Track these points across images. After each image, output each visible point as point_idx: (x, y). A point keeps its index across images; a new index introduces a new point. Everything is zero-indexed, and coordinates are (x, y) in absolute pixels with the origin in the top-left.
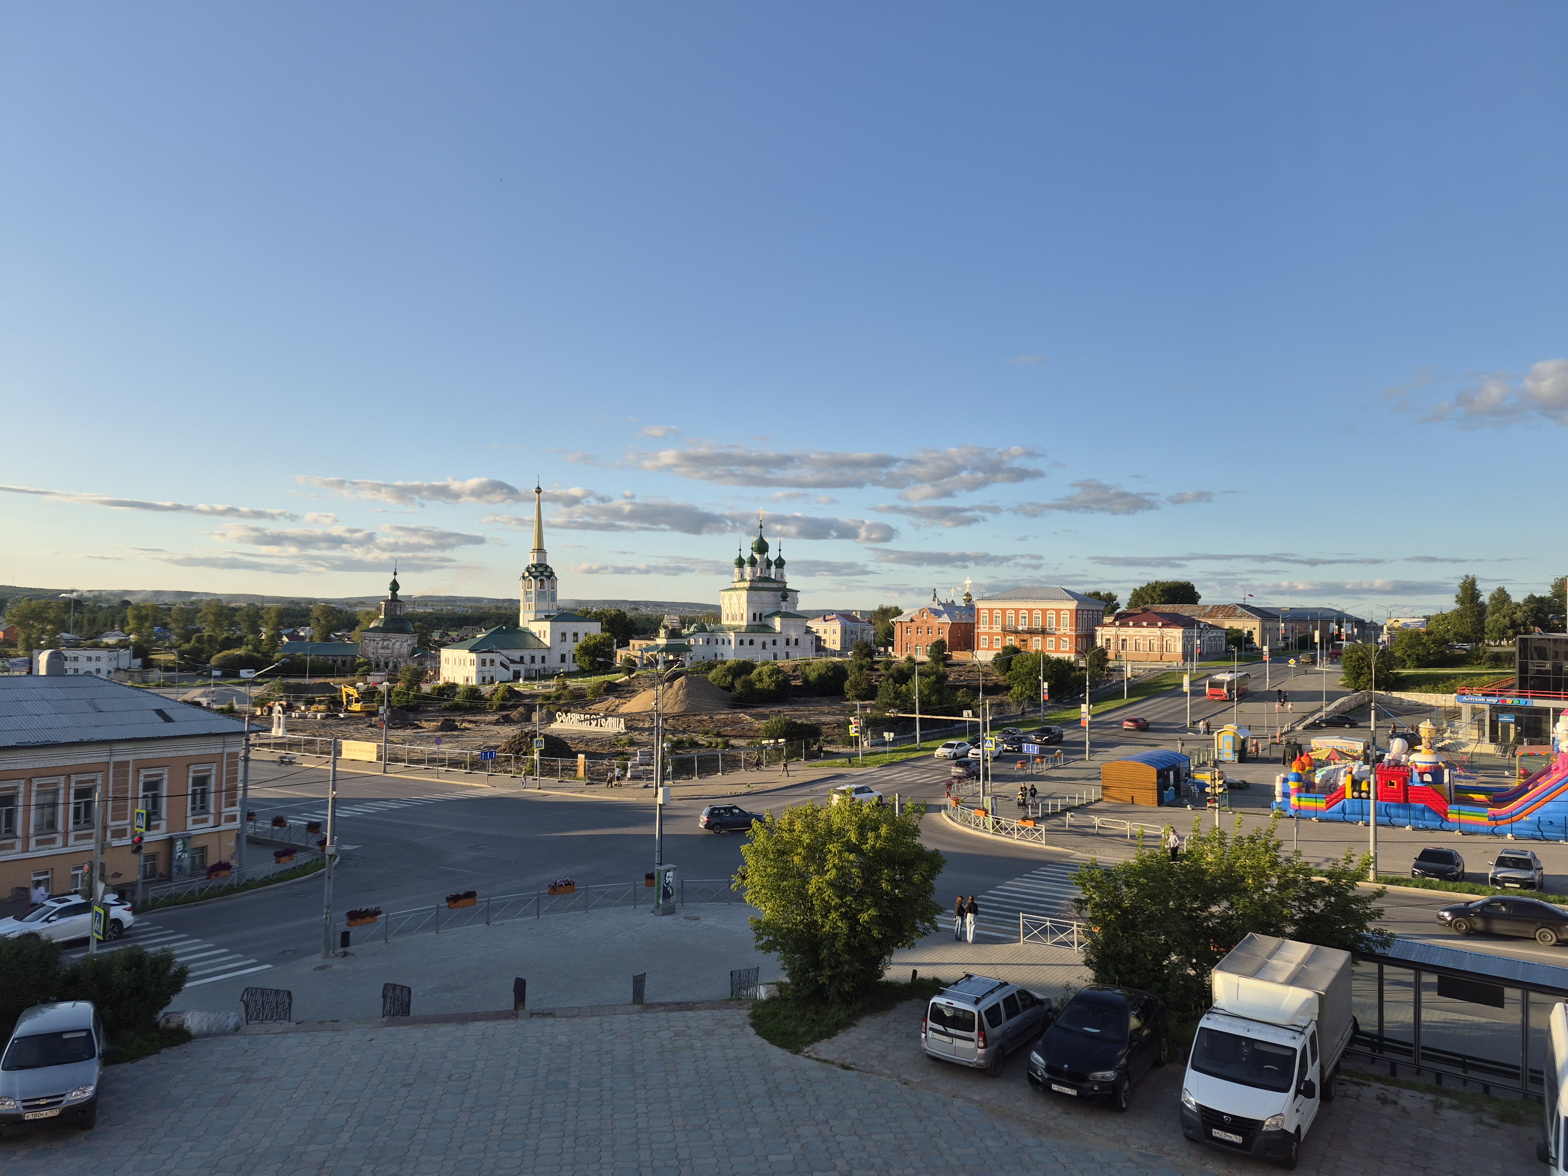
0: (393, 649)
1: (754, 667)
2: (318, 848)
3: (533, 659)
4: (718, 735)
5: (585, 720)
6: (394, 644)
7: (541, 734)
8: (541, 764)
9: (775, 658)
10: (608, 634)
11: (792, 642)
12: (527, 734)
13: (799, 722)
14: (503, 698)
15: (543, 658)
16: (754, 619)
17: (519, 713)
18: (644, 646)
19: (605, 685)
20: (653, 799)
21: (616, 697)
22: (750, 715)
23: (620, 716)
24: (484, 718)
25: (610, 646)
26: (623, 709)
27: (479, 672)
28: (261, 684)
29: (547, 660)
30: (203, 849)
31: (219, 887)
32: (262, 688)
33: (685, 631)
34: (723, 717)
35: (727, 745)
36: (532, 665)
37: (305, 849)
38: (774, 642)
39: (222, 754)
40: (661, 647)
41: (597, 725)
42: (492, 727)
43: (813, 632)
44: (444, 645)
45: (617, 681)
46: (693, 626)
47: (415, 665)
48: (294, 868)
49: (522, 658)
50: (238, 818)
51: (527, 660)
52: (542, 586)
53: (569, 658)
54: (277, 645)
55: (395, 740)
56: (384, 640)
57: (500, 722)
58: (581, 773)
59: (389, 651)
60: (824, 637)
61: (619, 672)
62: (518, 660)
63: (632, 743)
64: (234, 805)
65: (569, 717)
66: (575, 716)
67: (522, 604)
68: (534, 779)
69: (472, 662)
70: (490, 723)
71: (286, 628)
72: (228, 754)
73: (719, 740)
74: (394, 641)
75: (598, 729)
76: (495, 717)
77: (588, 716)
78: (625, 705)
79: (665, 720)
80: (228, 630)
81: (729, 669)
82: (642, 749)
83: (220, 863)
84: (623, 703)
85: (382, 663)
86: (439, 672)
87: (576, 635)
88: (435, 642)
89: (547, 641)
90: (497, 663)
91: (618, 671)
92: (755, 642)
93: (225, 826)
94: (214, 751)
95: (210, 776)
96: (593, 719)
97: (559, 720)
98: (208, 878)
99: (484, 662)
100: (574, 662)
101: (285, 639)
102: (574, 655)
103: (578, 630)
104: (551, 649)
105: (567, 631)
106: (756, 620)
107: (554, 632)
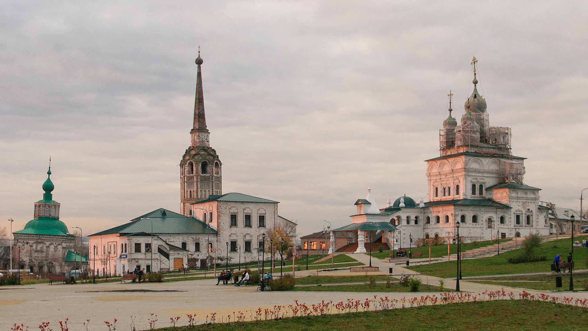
0: (48, 251)
3: (197, 247)
6: (48, 247)
11: (523, 220)
15: (210, 245)
16: (474, 192)
27: (132, 259)
29: (214, 247)
36: (197, 253)
38: (502, 220)
52: (205, 171)
53: (241, 246)
56: (37, 243)
59: (44, 255)
69: (123, 248)
74: (48, 244)
87: (248, 218)
89: (214, 225)
92: (479, 219)
99: (138, 248)
103: (251, 212)
104: (219, 234)
105: (238, 212)
106: (475, 194)
107: (222, 213)
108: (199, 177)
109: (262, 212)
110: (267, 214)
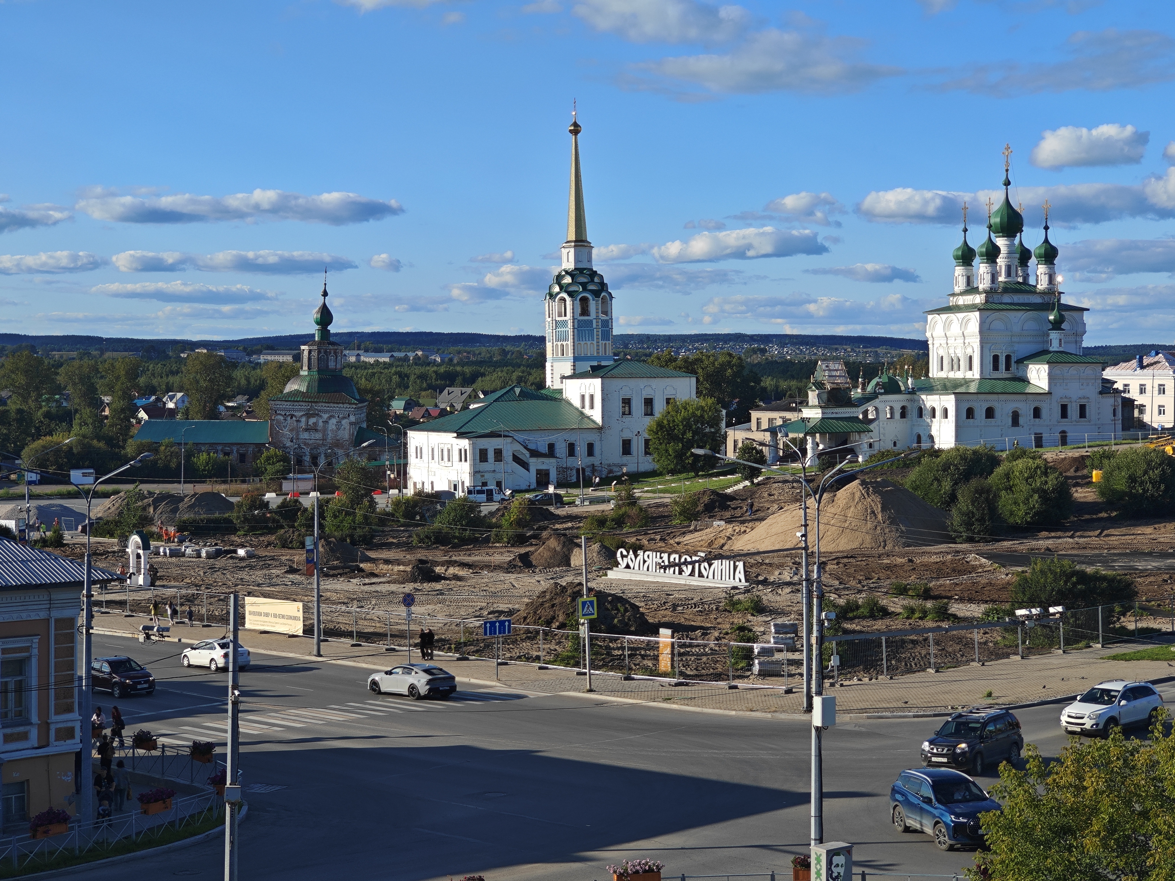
0: (325, 431)
1: (995, 462)
2: (211, 789)
3: (571, 449)
4: (927, 594)
5: (672, 565)
6: (326, 422)
7: (590, 590)
8: (592, 645)
9: (1039, 443)
10: (710, 401)
11: (1073, 411)
12: (564, 589)
13: (1090, 570)
14: (520, 523)
15: (590, 447)
16: (996, 368)
17: (549, 549)
18: (779, 422)
19: (706, 499)
20: (805, 717)
21: (729, 521)
22: (989, 556)
23: (734, 557)
24: (487, 558)
25: (715, 422)
26: (741, 544)
27: (475, 473)
28: (106, 495)
29: (597, 450)
30: (22, 786)
31: (51, 853)
32: (107, 503)
33: (857, 393)
34: (934, 559)
35: (943, 614)
36: (571, 459)
37: (189, 790)
38: (1037, 413)
39: (48, 620)
40: (811, 424)
41: (692, 574)
42: (502, 576)
43: (1117, 391)
44: (414, 425)
45: (729, 491)
46: (873, 382)
47: (364, 462)
48: (172, 824)
49: (551, 446)
50: (78, 734)
51: (561, 449)
52: (585, 311)
53: (638, 446)
54: (131, 425)
55: (334, 597)
56: (308, 416)
57: (515, 566)
58: (665, 663)
59: (319, 435)
60: (1140, 400)
61: (732, 473)
62: (544, 450)
63: (759, 608)
64: (69, 709)
65: (641, 557)
66: (652, 558)
67: (549, 346)
68: (579, 674)
69: (462, 456)
70: (497, 568)
71: (142, 395)
72: (57, 621)
73: (929, 604)
74: (326, 416)
75: (696, 581)
76: (507, 558)
77: (675, 557)
78: (746, 537)
79: (822, 566)
80: (48, 400)
81: (946, 467)
82: (779, 621)
83: (50, 811)
84: (740, 533)
85: (307, 458)
86: (405, 473)
87: (649, 402)
88: (398, 417)
89: (596, 415)
90: (507, 455)
91: (732, 469)
92: (997, 413)
93: (57, 747)
94: (33, 616)
95: (29, 658)
96: (686, 563)
97: (623, 564)
98: (34, 837)
99: (482, 456)
100: (647, 453)
101: (143, 415)
102: (647, 442)
103: (653, 394)
104: (604, 429)
105: (633, 394)
106: (998, 370)
107: (608, 397)
108: (576, 322)
109: (670, 391)
110: (678, 396)
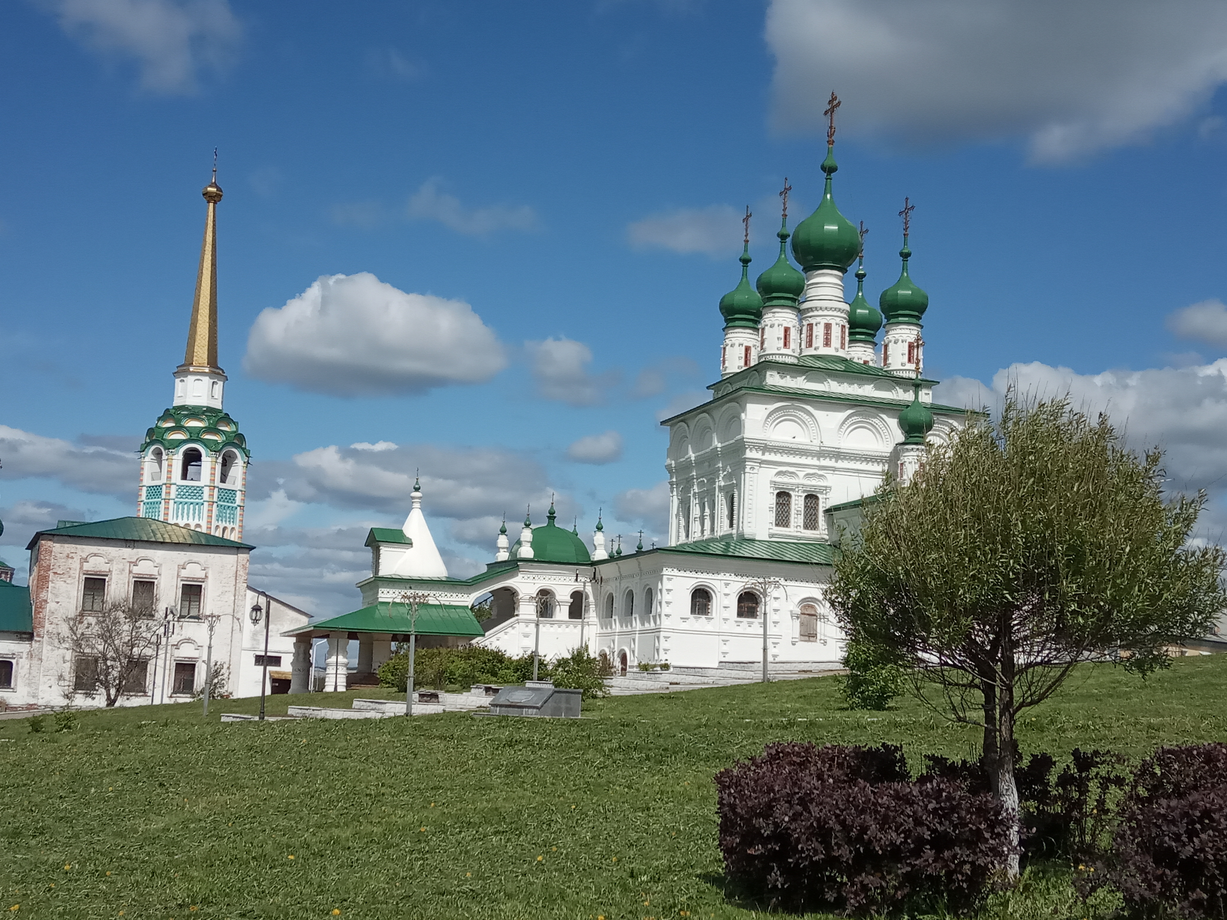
16: (782, 519)
103: (155, 572)
104: (38, 636)
105: (110, 571)
106: (787, 525)
107: (55, 573)
108: (173, 488)
109: (193, 572)
110: (210, 580)
